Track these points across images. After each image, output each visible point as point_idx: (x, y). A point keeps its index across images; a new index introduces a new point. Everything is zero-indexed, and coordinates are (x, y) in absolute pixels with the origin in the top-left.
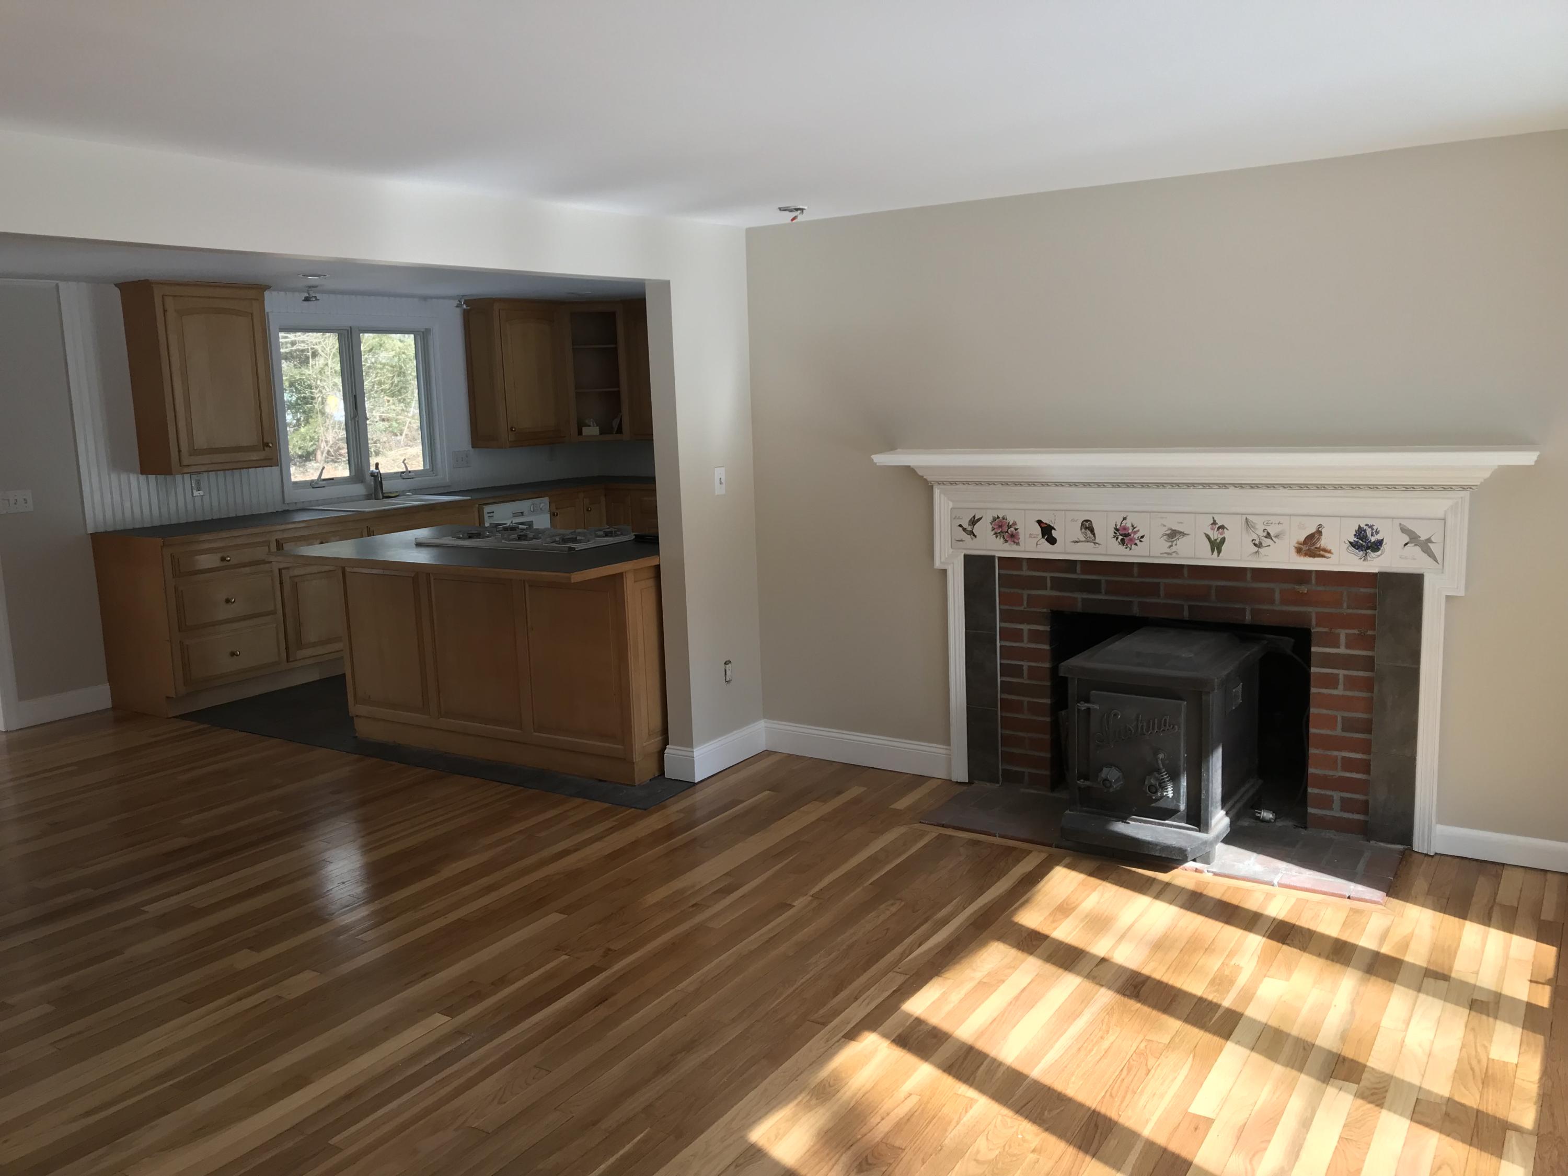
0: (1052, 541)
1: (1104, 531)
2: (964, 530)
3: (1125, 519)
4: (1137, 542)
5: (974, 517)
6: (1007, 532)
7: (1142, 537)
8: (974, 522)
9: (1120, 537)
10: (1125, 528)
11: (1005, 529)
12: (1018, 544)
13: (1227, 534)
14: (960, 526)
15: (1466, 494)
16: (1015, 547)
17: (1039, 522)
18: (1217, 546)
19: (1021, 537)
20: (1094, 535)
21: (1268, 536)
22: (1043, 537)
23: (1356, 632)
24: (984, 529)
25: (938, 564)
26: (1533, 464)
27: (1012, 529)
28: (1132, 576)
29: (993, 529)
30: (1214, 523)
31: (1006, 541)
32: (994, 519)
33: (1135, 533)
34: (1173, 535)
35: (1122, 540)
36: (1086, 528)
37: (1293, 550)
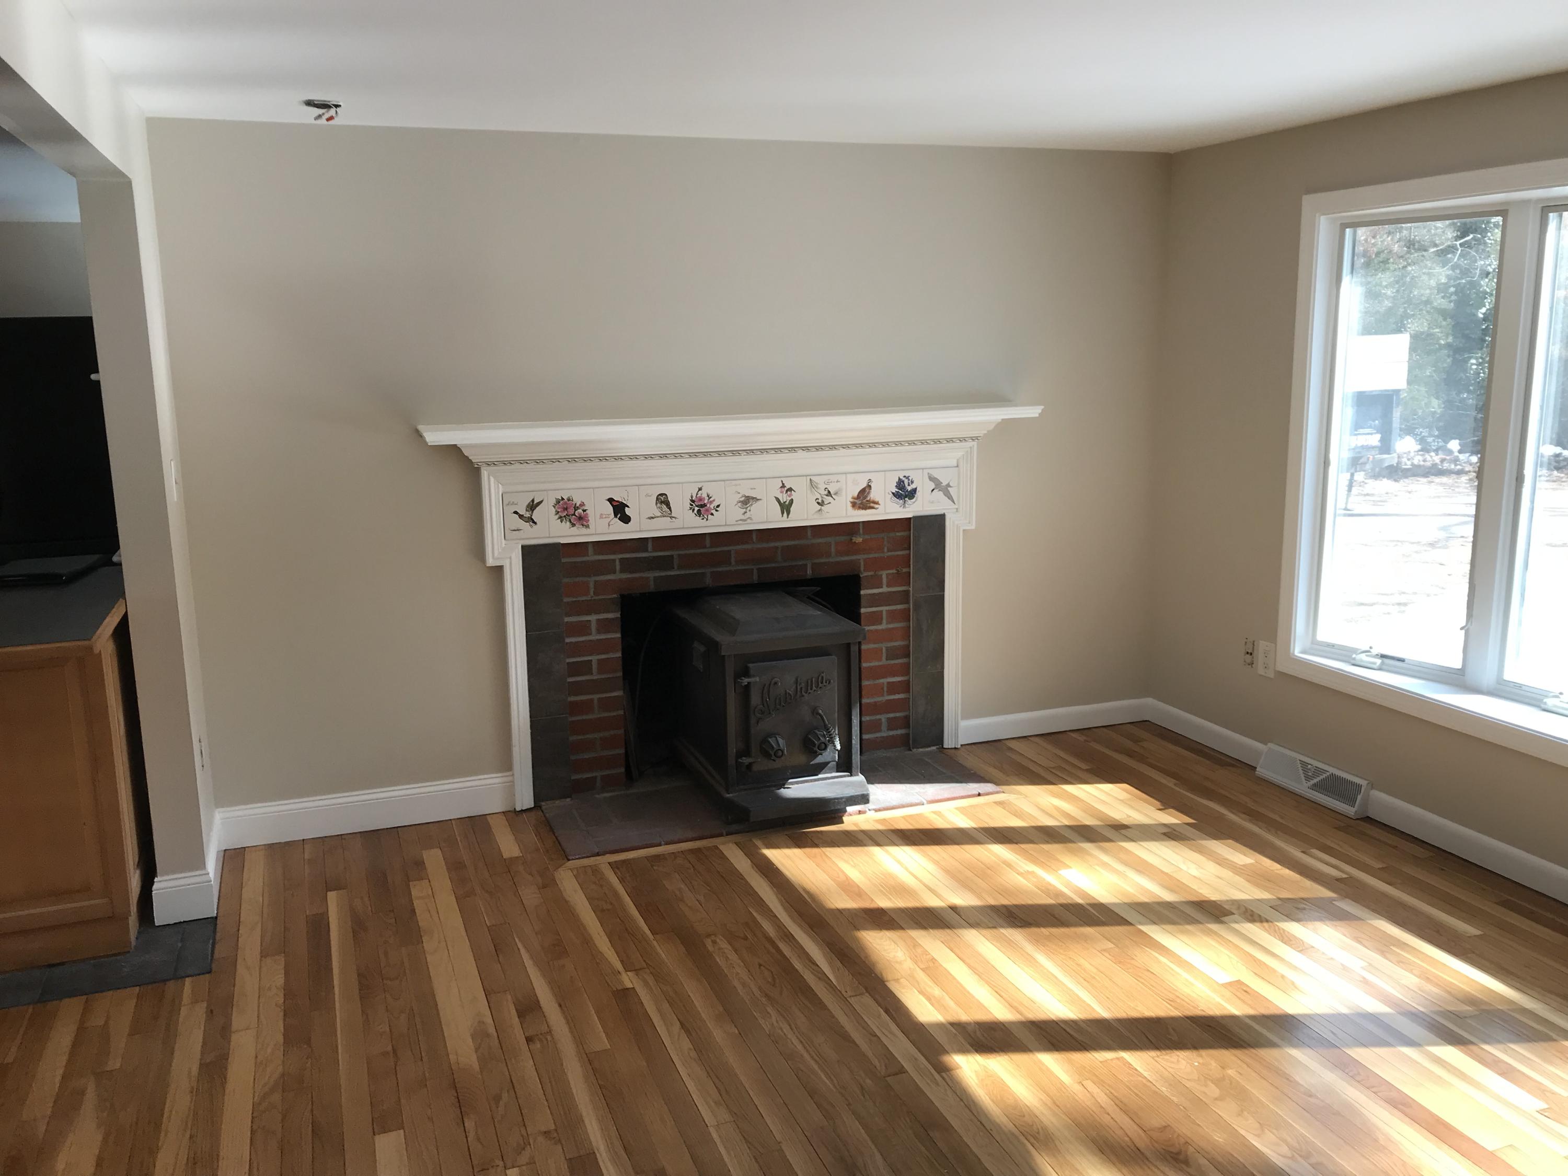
0: (626, 519)
1: (680, 503)
2: (521, 517)
3: (700, 489)
4: (713, 512)
5: (533, 501)
6: (574, 514)
7: (718, 506)
8: (532, 506)
9: (696, 509)
10: (701, 499)
11: (571, 511)
12: (587, 527)
13: (794, 496)
14: (516, 513)
15: (974, 444)
16: (584, 531)
17: (611, 500)
18: (786, 508)
19: (591, 518)
20: (670, 508)
21: (829, 494)
22: (616, 516)
23: (894, 571)
24: (546, 514)
25: (491, 562)
26: (1037, 415)
27: (580, 511)
28: (705, 547)
29: (557, 513)
30: (783, 486)
31: (573, 525)
32: (558, 502)
33: (711, 502)
34: (747, 501)
35: (699, 511)
36: (662, 502)
37: (849, 505)
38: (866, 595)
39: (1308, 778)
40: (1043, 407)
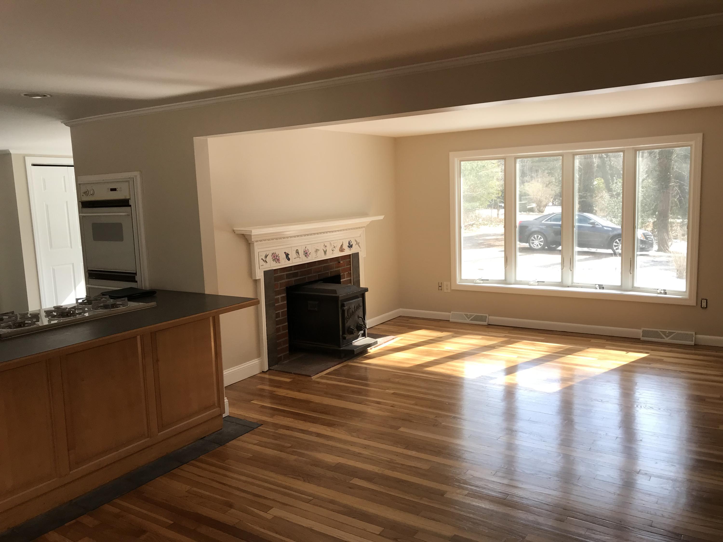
0: (289, 259)
1: (301, 253)
2: (263, 260)
3: (306, 247)
4: (309, 255)
5: (266, 254)
6: (276, 259)
7: (310, 253)
8: (266, 257)
9: (305, 254)
10: (306, 251)
11: (276, 257)
12: (280, 263)
13: (327, 248)
14: (262, 259)
15: (364, 229)
16: (279, 264)
17: (285, 253)
18: (325, 252)
19: (280, 259)
20: (299, 254)
21: (334, 247)
22: (286, 258)
23: (347, 273)
24: (269, 259)
25: (256, 278)
26: (382, 219)
27: (278, 257)
28: (305, 268)
29: (272, 258)
30: (324, 245)
31: (276, 262)
32: (272, 254)
33: (308, 252)
34: (317, 251)
35: (306, 255)
36: (297, 253)
37: (339, 250)
38: (342, 281)
39: (468, 318)
40: (384, 216)
